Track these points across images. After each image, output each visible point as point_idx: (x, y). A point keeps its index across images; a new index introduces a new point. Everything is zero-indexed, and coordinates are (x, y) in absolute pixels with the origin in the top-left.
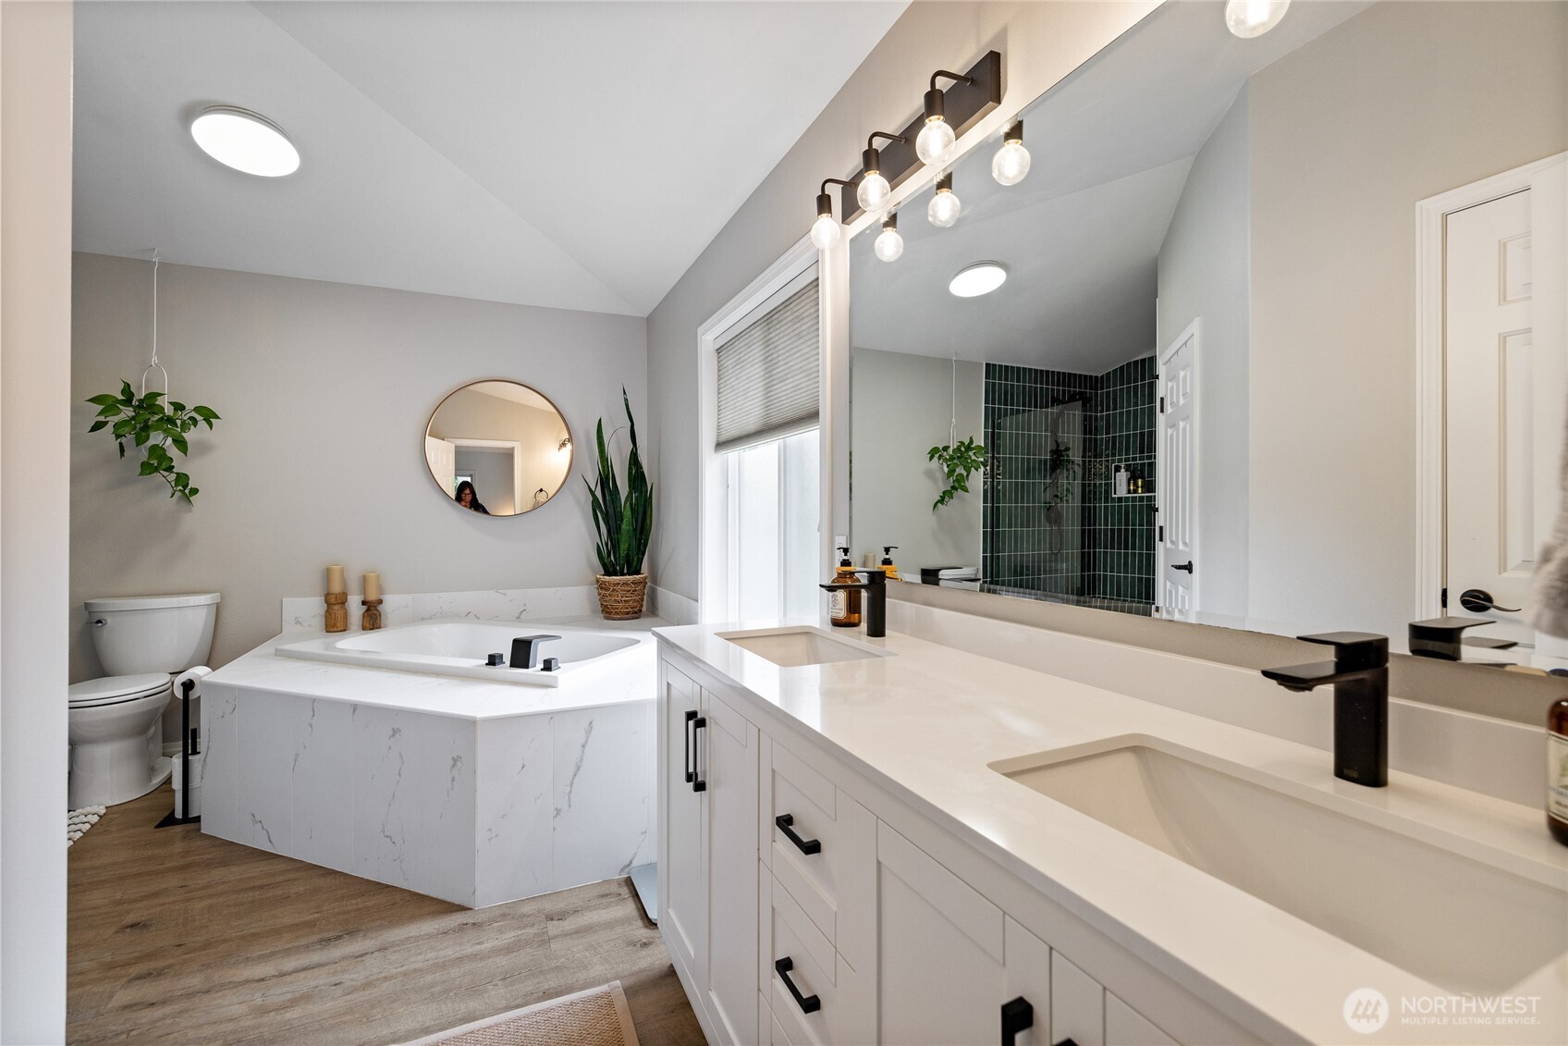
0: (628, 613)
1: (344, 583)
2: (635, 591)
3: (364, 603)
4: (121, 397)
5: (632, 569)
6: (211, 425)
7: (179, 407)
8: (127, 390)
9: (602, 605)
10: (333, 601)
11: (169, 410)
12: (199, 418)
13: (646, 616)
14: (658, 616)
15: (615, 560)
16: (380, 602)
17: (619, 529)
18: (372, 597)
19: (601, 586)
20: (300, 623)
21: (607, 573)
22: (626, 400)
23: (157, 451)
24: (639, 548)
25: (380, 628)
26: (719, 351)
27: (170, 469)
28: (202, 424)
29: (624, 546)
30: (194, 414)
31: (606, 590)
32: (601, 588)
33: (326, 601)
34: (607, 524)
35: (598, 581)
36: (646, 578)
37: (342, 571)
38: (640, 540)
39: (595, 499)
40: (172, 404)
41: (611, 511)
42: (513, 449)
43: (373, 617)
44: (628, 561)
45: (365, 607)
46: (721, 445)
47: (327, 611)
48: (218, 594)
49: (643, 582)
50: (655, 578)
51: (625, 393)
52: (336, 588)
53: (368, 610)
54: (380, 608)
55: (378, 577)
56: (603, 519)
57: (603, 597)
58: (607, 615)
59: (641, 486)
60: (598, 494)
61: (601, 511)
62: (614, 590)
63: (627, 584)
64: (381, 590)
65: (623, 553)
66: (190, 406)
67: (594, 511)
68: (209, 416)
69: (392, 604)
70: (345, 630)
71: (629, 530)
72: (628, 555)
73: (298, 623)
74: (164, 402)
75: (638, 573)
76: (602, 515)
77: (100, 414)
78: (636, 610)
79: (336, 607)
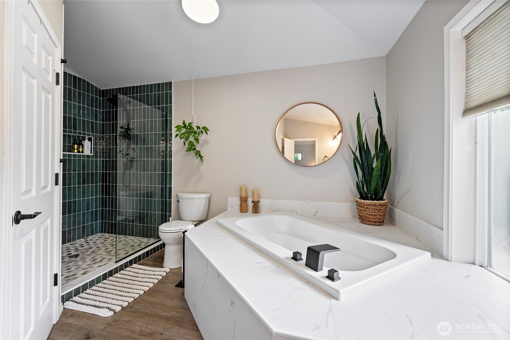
0: (376, 222)
1: (247, 192)
2: (381, 210)
3: (253, 202)
4: (183, 125)
5: (379, 197)
6: (207, 133)
7: (198, 128)
8: (184, 123)
9: (359, 215)
10: (242, 200)
11: (195, 129)
12: (204, 131)
13: (387, 224)
14: (395, 226)
15: (367, 191)
16: (259, 202)
17: (371, 174)
18: (256, 200)
19: (359, 205)
20: (233, 207)
21: (362, 197)
22: (376, 100)
23: (191, 144)
24: (383, 185)
25: (258, 213)
26: (467, 37)
27: (195, 149)
28: (204, 133)
29: (373, 184)
30: (202, 130)
31: (362, 207)
32: (359, 206)
33: (240, 200)
34: (363, 170)
35: (357, 202)
36: (387, 203)
37: (246, 188)
38: (383, 181)
39: (356, 158)
40: (196, 126)
41: (365, 163)
42: (315, 142)
43: (256, 209)
44: (376, 193)
45: (253, 204)
46: (467, 111)
47: (240, 204)
48: (209, 194)
49: (385, 205)
50: (392, 202)
51: (375, 95)
52: (244, 195)
53: (254, 205)
54: (259, 204)
55: (258, 191)
56: (360, 168)
57: (359, 211)
58: (362, 221)
59: (385, 149)
60: (358, 154)
61: (359, 164)
62: (367, 208)
63: (375, 205)
64: (259, 197)
65: (373, 188)
66: (201, 127)
67: (355, 164)
68: (206, 129)
69: (264, 203)
70: (246, 212)
71: (377, 175)
72: (376, 189)
73: (232, 207)
74: (194, 126)
75: (382, 199)
76: (359, 166)
77: (176, 131)
78: (381, 220)
79: (243, 203)
